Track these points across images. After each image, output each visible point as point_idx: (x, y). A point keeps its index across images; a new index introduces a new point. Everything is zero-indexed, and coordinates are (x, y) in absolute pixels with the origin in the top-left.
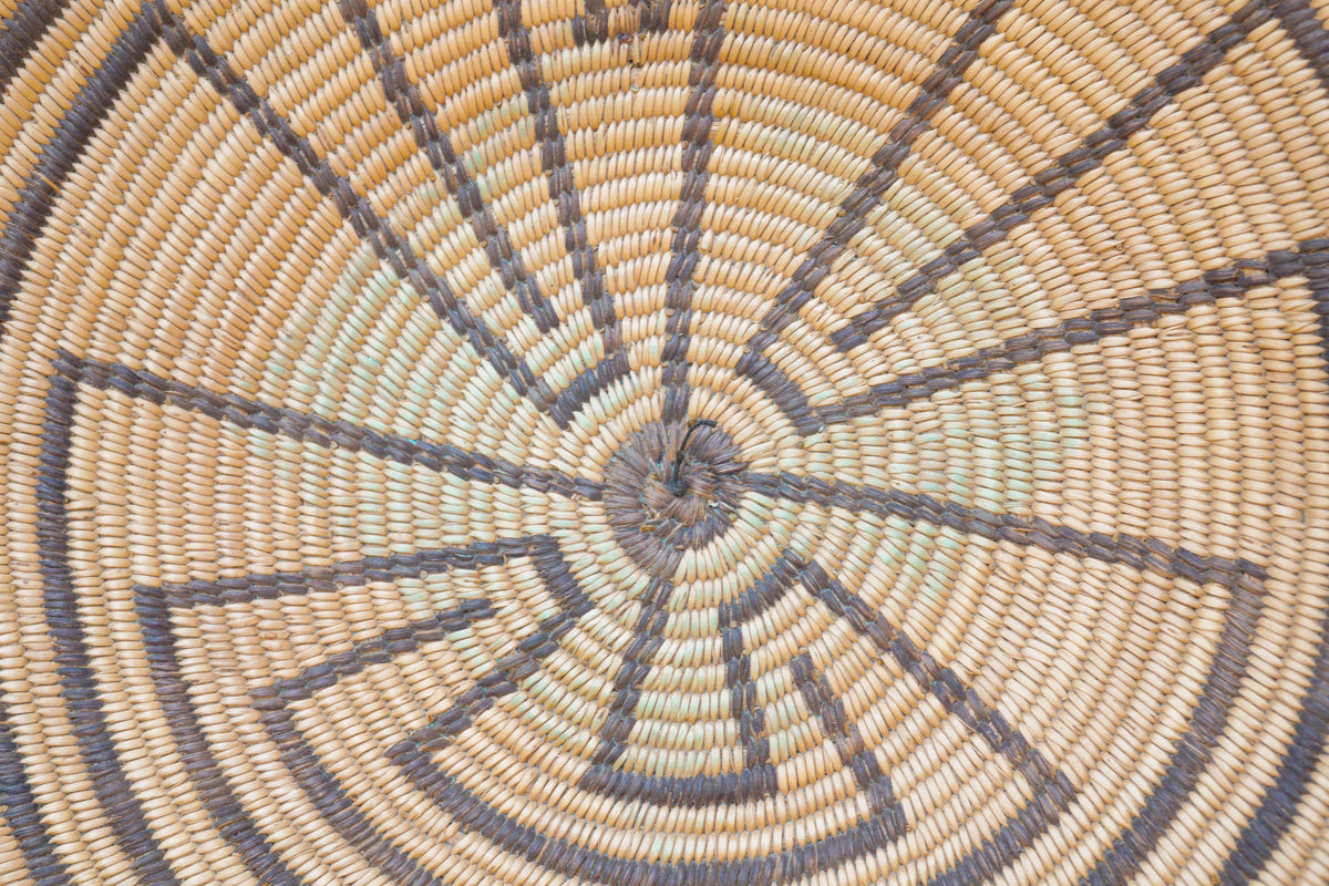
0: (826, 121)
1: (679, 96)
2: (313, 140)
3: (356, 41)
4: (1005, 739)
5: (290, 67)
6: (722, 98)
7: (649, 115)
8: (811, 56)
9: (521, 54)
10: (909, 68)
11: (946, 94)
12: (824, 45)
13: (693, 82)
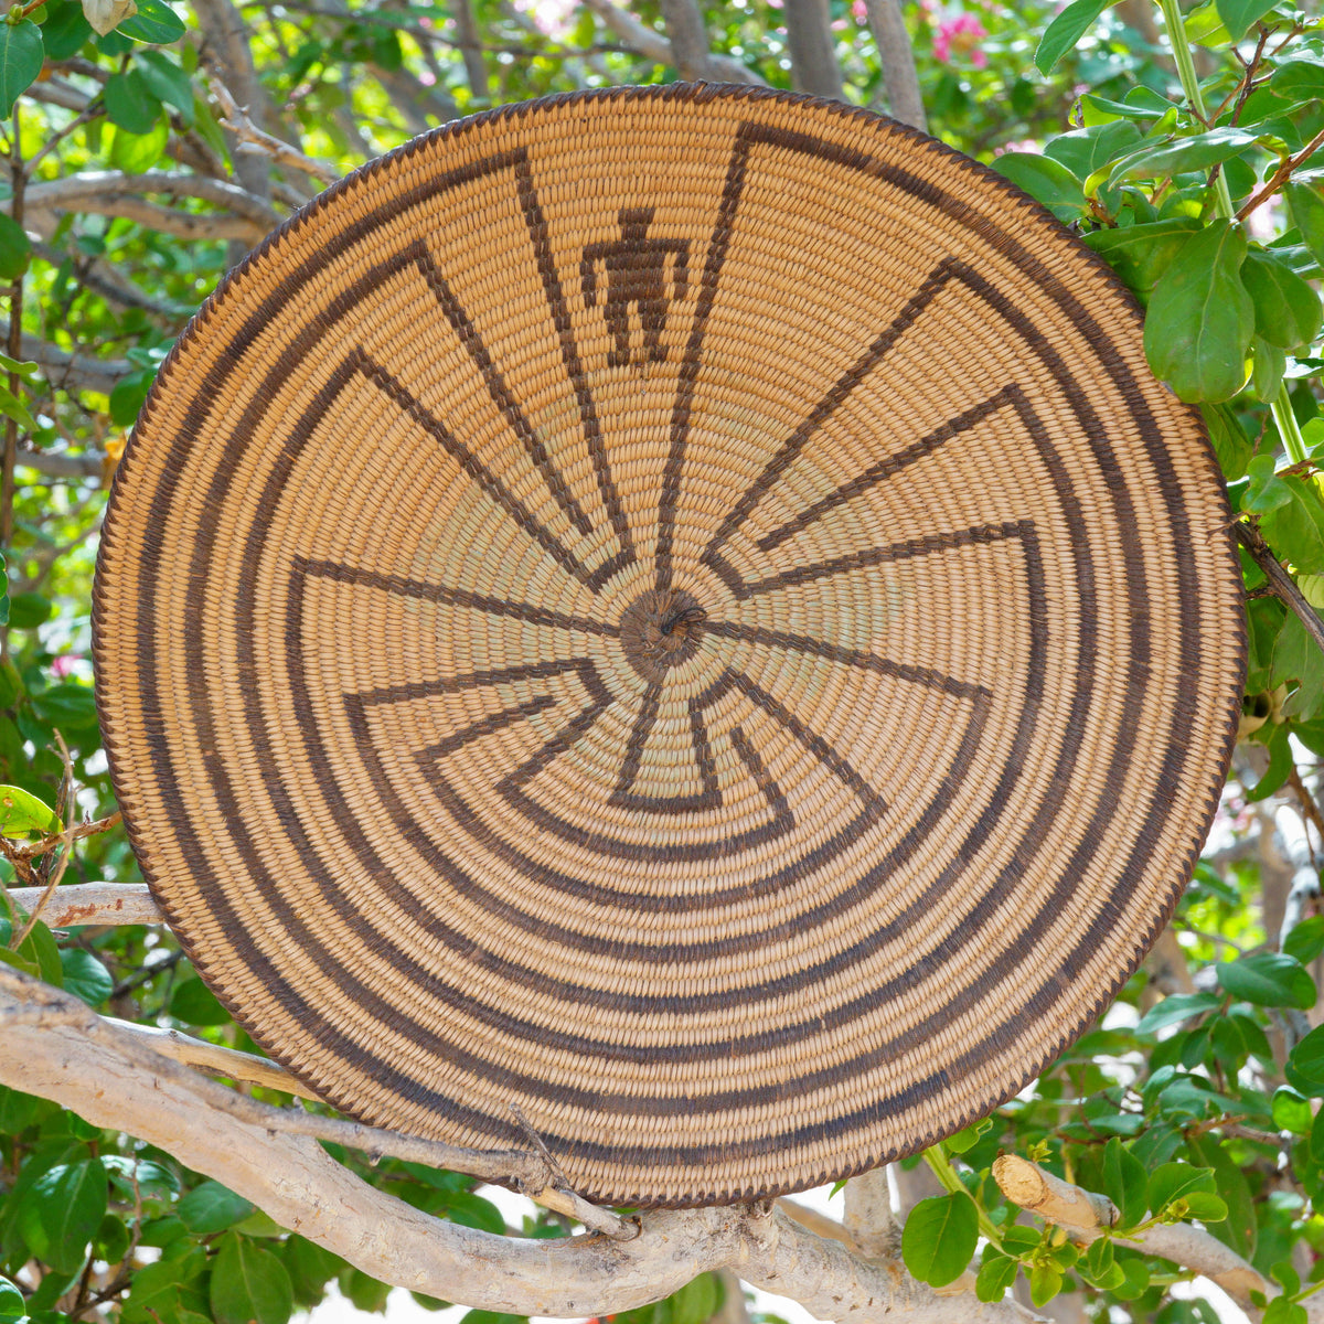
0: (759, 419)
1: (671, 399)
2: (447, 425)
3: (475, 367)
4: (850, 777)
5: (434, 383)
6: (696, 402)
7: (652, 409)
8: (751, 383)
9: (575, 373)
10: (810, 396)
11: (831, 411)
12: (760, 377)
13: (679, 390)
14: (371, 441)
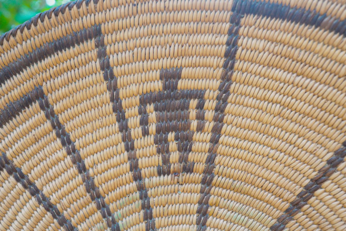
0: (252, 212)
1: (197, 197)
2: (58, 206)
3: (76, 171)
5: (51, 180)
6: (212, 199)
7: (185, 203)
8: (247, 187)
9: (138, 178)
10: (285, 197)
11: (300, 208)
12: (252, 184)
13: (202, 192)
14: (10, 214)
